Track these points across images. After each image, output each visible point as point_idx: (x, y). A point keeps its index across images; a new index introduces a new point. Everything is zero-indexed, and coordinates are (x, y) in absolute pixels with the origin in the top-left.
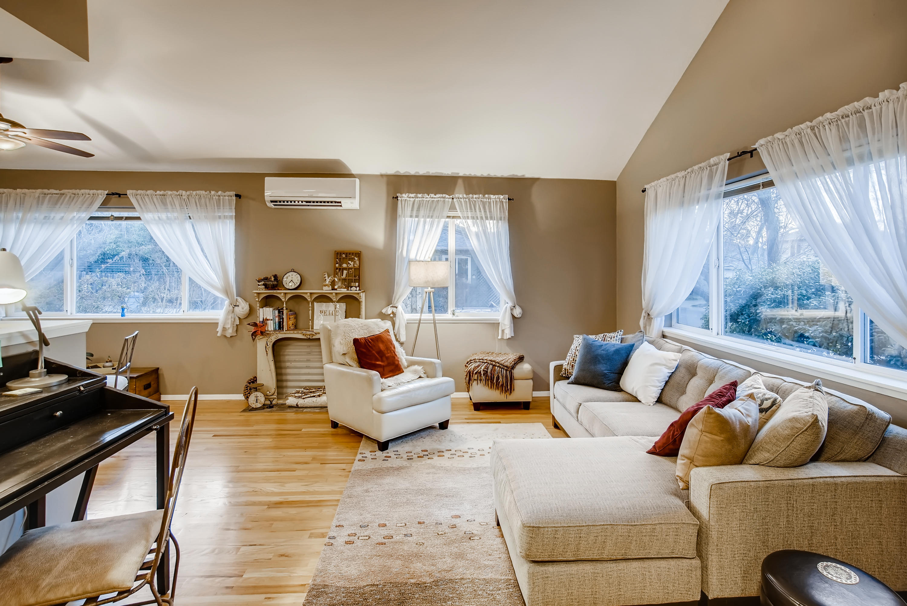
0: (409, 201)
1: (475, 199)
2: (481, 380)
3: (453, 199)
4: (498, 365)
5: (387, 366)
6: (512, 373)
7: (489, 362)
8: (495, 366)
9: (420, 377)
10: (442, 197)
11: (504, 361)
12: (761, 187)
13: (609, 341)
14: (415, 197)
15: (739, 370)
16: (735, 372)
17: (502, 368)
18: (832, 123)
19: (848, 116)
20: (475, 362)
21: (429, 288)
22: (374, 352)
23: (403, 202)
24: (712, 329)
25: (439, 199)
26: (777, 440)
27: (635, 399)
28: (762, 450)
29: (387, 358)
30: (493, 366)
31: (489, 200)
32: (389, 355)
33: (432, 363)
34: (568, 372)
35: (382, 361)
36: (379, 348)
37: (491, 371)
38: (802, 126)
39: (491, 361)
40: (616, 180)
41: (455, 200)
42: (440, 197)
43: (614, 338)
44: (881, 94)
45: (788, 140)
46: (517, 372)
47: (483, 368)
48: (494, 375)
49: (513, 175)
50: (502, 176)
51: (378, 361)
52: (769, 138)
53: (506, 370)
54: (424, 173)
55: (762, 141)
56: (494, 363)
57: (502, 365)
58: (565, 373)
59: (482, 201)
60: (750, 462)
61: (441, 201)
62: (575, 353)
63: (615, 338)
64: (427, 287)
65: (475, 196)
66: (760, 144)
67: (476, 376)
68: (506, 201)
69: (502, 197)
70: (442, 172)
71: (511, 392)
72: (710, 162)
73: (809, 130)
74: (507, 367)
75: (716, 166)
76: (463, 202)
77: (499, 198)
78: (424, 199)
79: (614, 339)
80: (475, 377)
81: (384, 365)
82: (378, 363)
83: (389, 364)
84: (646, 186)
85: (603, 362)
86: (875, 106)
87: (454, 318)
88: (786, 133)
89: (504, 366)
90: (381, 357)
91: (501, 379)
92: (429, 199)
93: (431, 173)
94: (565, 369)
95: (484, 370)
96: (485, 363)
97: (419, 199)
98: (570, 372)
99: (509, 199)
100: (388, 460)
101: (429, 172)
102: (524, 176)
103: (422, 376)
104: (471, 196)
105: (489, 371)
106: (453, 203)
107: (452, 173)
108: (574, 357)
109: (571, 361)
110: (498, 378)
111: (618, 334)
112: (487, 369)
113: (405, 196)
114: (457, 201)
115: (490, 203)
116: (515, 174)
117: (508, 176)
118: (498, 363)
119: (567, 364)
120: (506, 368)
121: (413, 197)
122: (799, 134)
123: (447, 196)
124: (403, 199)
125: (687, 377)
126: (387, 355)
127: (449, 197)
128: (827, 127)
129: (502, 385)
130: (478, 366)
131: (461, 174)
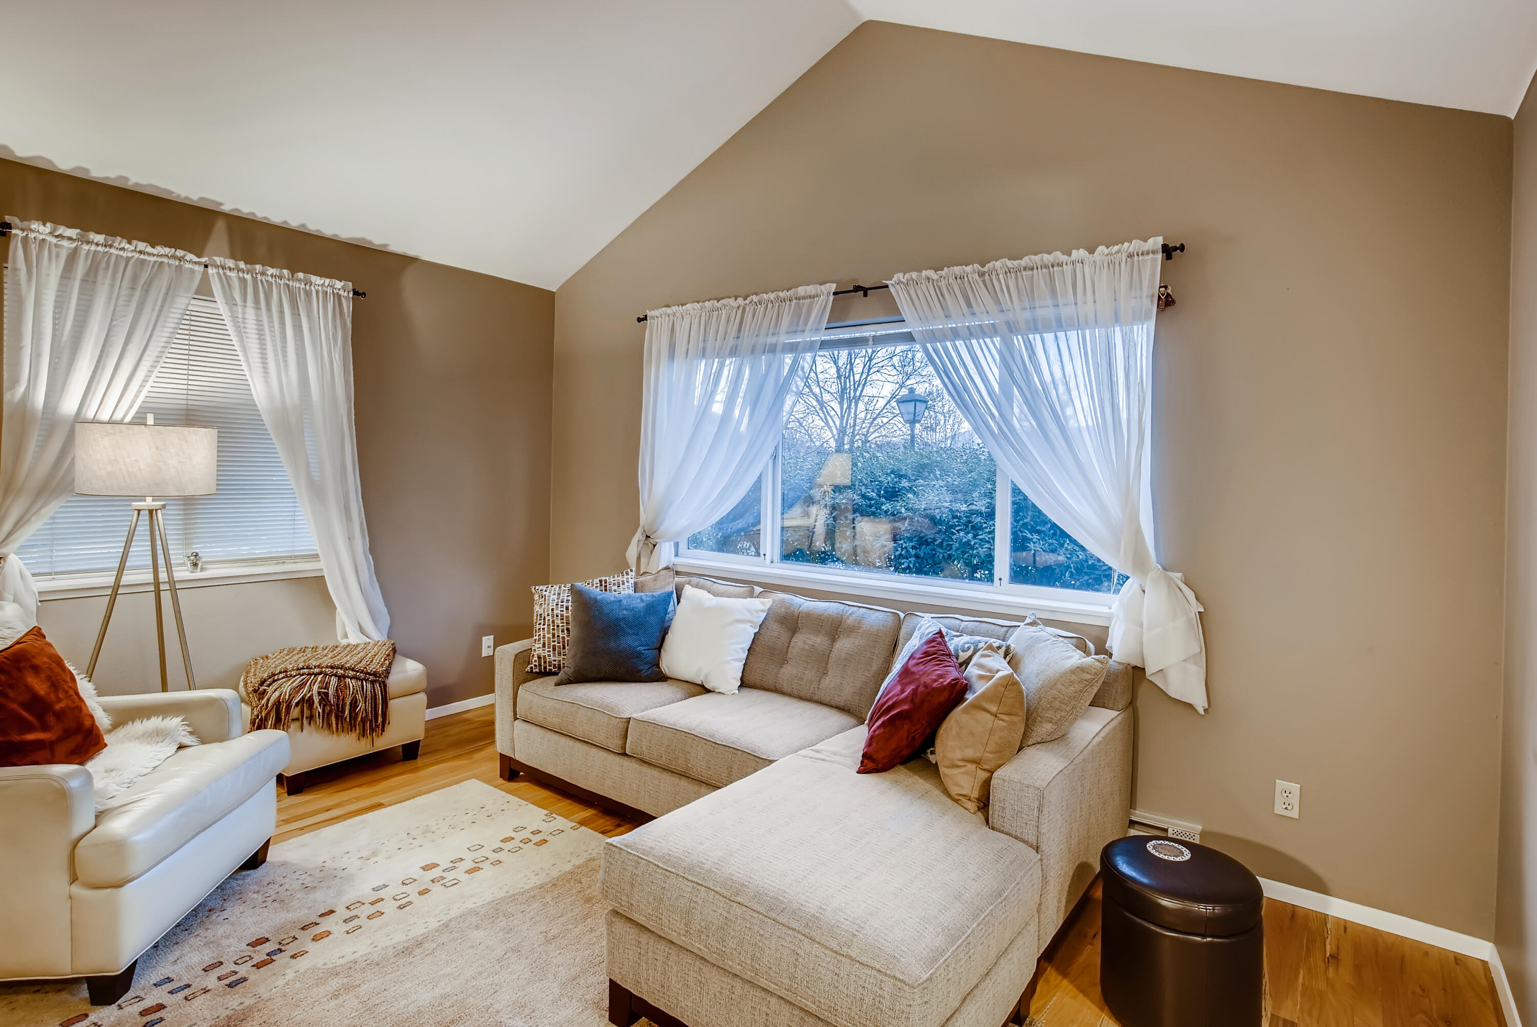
0: (56, 245)
1: (270, 279)
2: (311, 718)
3: (206, 266)
4: (351, 673)
5: (60, 740)
6: (385, 686)
7: (328, 671)
8: (344, 677)
9: (181, 747)
10: (174, 257)
11: (364, 663)
12: (871, 342)
13: (615, 591)
14: (78, 240)
15: (877, 613)
16: (873, 617)
17: (362, 680)
18: (1008, 274)
19: (1032, 269)
20: (287, 676)
21: (149, 499)
22: (14, 706)
23: (34, 249)
24: (764, 555)
25: (165, 260)
26: (1060, 702)
27: (703, 690)
28: (1041, 722)
29: (59, 715)
30: (339, 677)
31: (308, 287)
32: (62, 705)
33: (212, 702)
34: (545, 662)
35: (45, 728)
36: (29, 689)
37: (337, 690)
38: (969, 269)
39: (332, 667)
40: (555, 291)
41: (211, 271)
42: (167, 256)
43: (623, 584)
44: (1074, 252)
45: (943, 283)
46: (394, 681)
47: (315, 688)
48: (343, 700)
49: (363, 240)
50: (336, 236)
51: (31, 728)
52: (914, 275)
53: (373, 682)
54: (107, 178)
55: (899, 276)
56: (340, 672)
57: (362, 672)
58: (540, 665)
59: (288, 286)
60: (1029, 743)
61: (169, 265)
62: (553, 622)
63: (626, 584)
64: (142, 498)
65: (271, 271)
66: (896, 282)
67: (298, 710)
68: (347, 295)
69: (339, 284)
70: (172, 189)
71: (383, 730)
72: (797, 293)
73: (976, 276)
74: (375, 674)
75: (809, 300)
76: (236, 283)
77: (332, 287)
78: (113, 251)
79: (624, 586)
80: (295, 712)
81: (54, 738)
82: (31, 737)
83: (67, 734)
84: (650, 314)
85: (631, 632)
86: (1066, 264)
87: (198, 575)
88: (943, 273)
89: (367, 673)
90: (41, 717)
91: (361, 705)
92: (130, 255)
93: (131, 183)
94: (539, 658)
95: (319, 693)
96: (316, 675)
97: (93, 248)
98: (550, 662)
99: (356, 293)
100: (162, 1019)
101: (127, 179)
102: (386, 245)
103: (187, 740)
104: (258, 267)
105: (331, 691)
106: (205, 278)
107: (202, 199)
108: (553, 629)
109: (549, 638)
110: (354, 704)
111: (630, 576)
112: (327, 688)
113: (41, 230)
114: (218, 274)
115: (308, 294)
116: (369, 238)
117: (349, 239)
118: (353, 670)
119: (541, 645)
120: (371, 678)
121: (70, 239)
122: (960, 278)
123: (190, 256)
124: (32, 235)
125: (785, 636)
126: (58, 707)
127: (197, 259)
128: (1001, 276)
129: (363, 721)
130: (302, 685)
131: (227, 208)
